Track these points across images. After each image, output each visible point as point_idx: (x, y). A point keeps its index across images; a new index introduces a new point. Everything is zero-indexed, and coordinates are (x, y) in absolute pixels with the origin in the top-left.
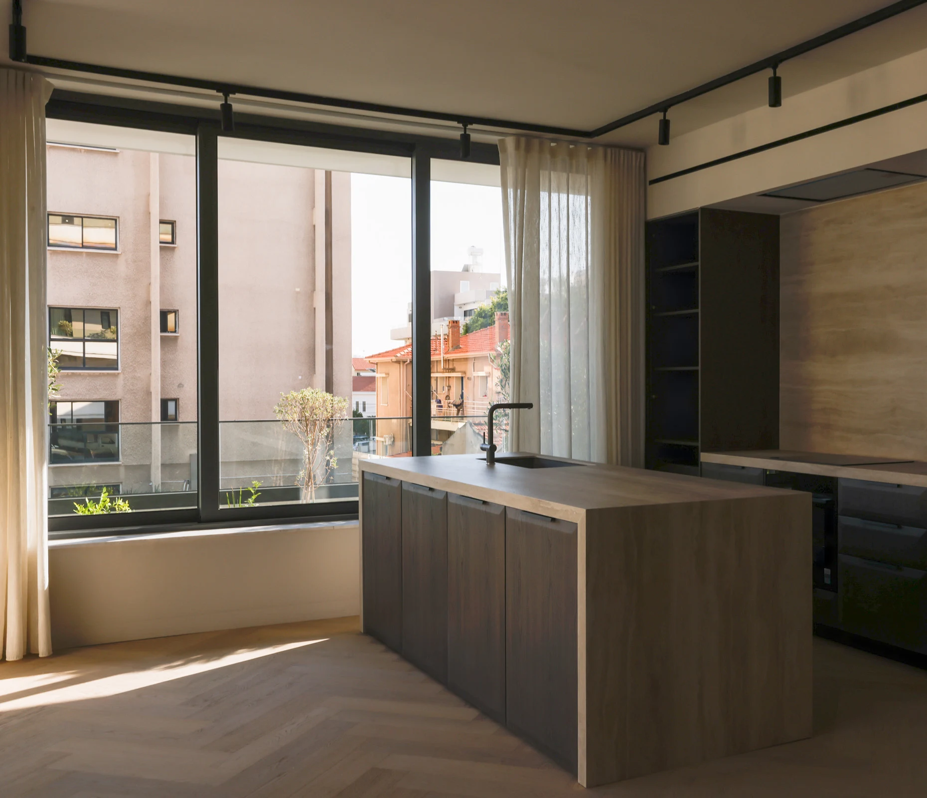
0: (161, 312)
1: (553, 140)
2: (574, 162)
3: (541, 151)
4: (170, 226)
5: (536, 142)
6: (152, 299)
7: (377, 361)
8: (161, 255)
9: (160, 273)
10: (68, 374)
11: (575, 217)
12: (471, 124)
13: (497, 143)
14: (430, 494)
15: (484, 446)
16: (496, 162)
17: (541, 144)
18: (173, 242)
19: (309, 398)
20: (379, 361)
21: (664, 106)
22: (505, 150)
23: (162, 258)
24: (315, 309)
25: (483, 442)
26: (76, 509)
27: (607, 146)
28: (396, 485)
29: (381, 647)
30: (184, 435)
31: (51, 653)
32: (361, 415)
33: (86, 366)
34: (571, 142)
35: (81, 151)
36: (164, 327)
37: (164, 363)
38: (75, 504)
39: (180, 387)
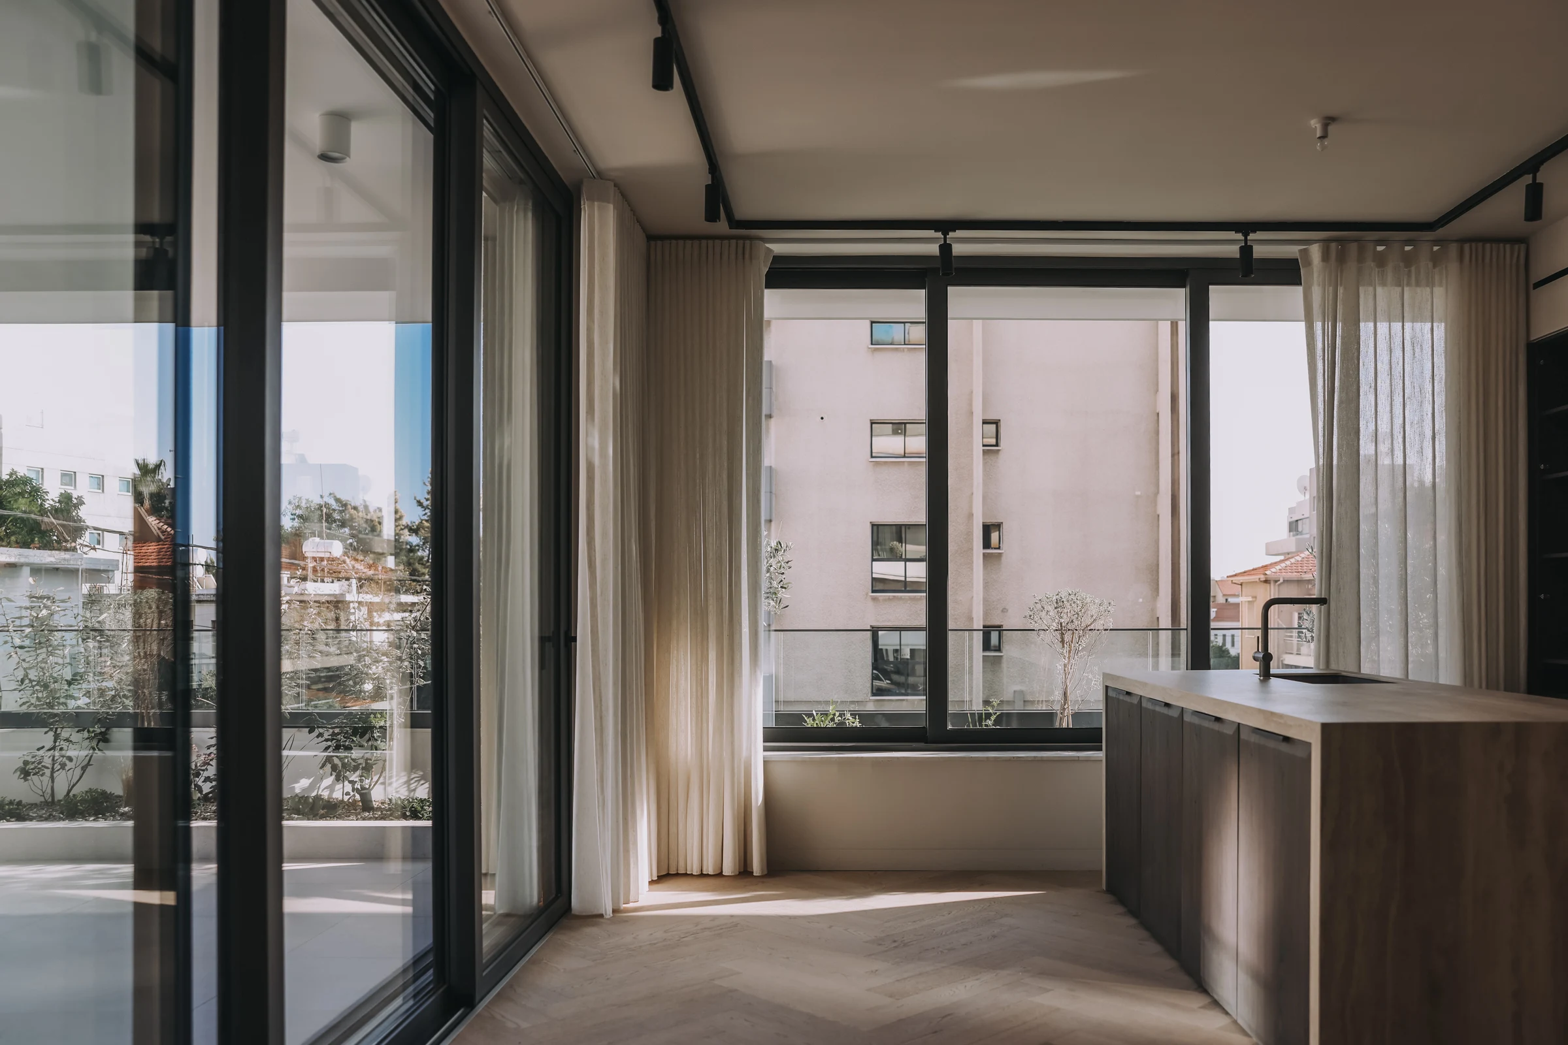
0: (983, 526)
1: (1380, 242)
2: (1413, 269)
3: (1361, 259)
4: (994, 426)
5: (1353, 248)
6: (974, 512)
7: (1241, 581)
8: (984, 459)
9: (983, 480)
10: (889, 598)
11: (1415, 345)
12: (1254, 231)
13: (1298, 256)
14: (1165, 710)
15: (1257, 655)
16: (1297, 282)
17: (1361, 251)
18: (997, 445)
19: (1065, 600)
20: (1244, 581)
21: (1533, 164)
22: (1309, 263)
23: (985, 464)
24: (1158, 516)
25: (1256, 650)
26: (806, 722)
27: (1462, 241)
28: (1135, 701)
29: (1120, 909)
30: (1008, 668)
31: (766, 872)
32: (1227, 651)
33: (908, 589)
34: (1408, 242)
35: (904, 350)
36: (987, 544)
37: (987, 585)
38: (804, 716)
39: (1004, 612)
